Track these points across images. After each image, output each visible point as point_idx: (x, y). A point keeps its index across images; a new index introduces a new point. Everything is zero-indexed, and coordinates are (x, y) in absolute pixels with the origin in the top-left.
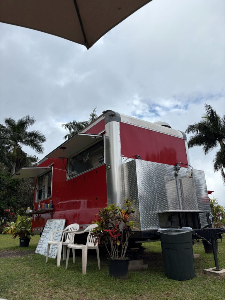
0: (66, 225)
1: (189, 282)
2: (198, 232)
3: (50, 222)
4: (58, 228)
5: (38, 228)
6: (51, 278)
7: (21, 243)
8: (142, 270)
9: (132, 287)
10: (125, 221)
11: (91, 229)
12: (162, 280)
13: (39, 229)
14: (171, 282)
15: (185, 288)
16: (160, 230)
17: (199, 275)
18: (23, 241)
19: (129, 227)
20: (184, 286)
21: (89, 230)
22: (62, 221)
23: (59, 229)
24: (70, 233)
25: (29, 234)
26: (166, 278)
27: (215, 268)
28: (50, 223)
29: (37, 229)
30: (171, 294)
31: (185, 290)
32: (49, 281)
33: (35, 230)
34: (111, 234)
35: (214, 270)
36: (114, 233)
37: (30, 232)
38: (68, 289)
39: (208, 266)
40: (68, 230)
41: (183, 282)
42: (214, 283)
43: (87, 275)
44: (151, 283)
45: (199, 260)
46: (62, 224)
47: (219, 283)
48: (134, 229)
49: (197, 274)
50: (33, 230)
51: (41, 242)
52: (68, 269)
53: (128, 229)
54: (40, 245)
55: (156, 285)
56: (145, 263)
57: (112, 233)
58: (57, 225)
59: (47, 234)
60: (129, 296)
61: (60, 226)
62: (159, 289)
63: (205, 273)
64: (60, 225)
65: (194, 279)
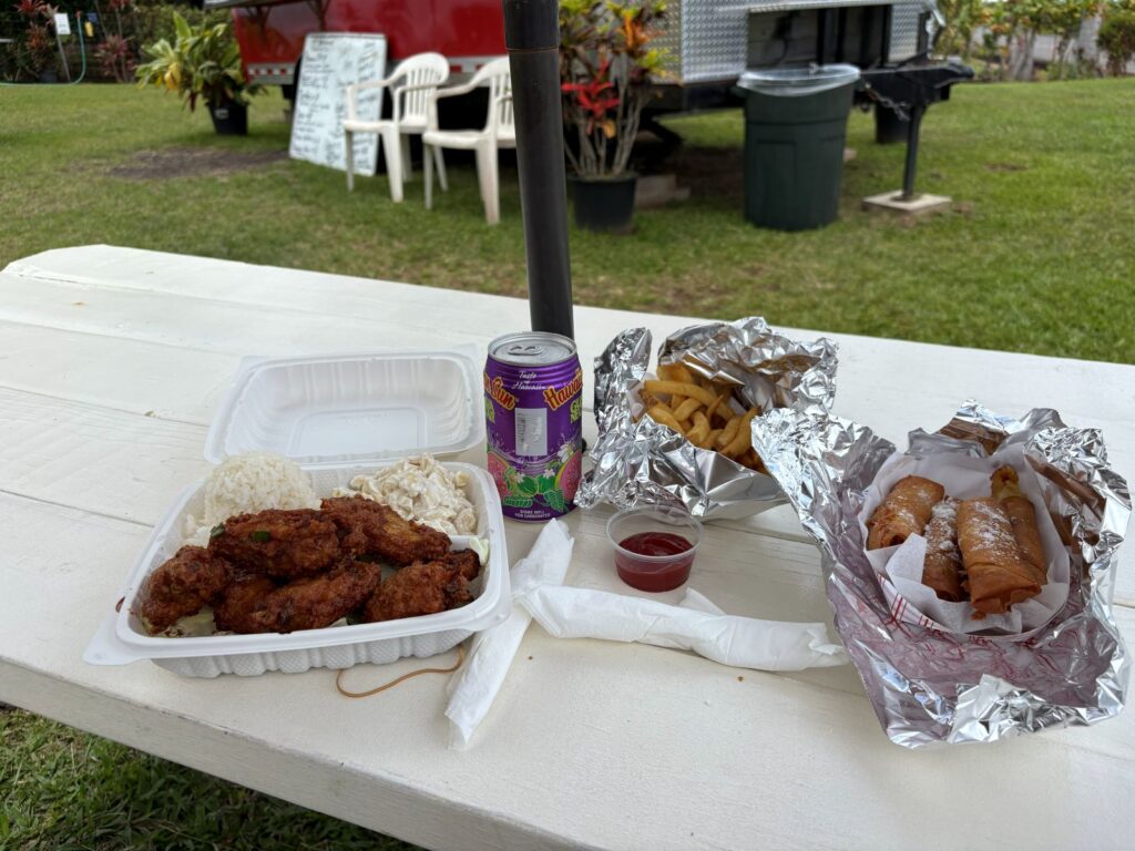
0: (393, 57)
1: (816, 236)
2: (877, 81)
3: (321, 43)
4: (362, 69)
5: (270, 66)
6: (391, 235)
7: (217, 122)
8: (672, 205)
9: (648, 254)
10: (635, 52)
11: (498, 77)
12: (734, 232)
13: (276, 72)
14: (761, 236)
15: (802, 251)
16: (749, 81)
17: (847, 216)
18: (222, 113)
19: (644, 71)
20: (799, 247)
21: (488, 80)
22: (370, 41)
23: (366, 73)
24: (415, 93)
25: (237, 88)
26: (749, 227)
27: (899, 193)
28: (323, 46)
29: (270, 71)
30: (760, 269)
31: (801, 257)
32: (390, 245)
33: (257, 72)
34: (583, 99)
35: (896, 199)
36: (594, 97)
37: (241, 80)
38: (459, 265)
39: (878, 186)
40: (402, 80)
41: (799, 236)
42: (889, 235)
43: (503, 227)
44: (704, 241)
45: (853, 166)
46: (375, 55)
47: (903, 236)
48: (663, 76)
49: (841, 212)
50: (251, 72)
51: (305, 120)
52: (435, 208)
53: (641, 79)
54: (302, 130)
55: (717, 247)
56: (679, 185)
57: (588, 95)
58: (354, 58)
59: (321, 90)
60: (641, 278)
61: (369, 61)
62: (729, 258)
63: (866, 207)
64: (368, 58)
65: (830, 228)
